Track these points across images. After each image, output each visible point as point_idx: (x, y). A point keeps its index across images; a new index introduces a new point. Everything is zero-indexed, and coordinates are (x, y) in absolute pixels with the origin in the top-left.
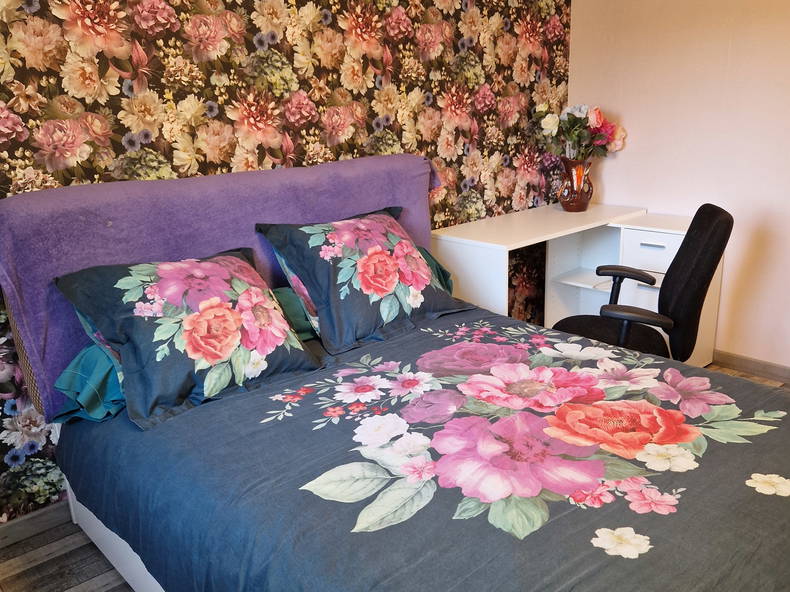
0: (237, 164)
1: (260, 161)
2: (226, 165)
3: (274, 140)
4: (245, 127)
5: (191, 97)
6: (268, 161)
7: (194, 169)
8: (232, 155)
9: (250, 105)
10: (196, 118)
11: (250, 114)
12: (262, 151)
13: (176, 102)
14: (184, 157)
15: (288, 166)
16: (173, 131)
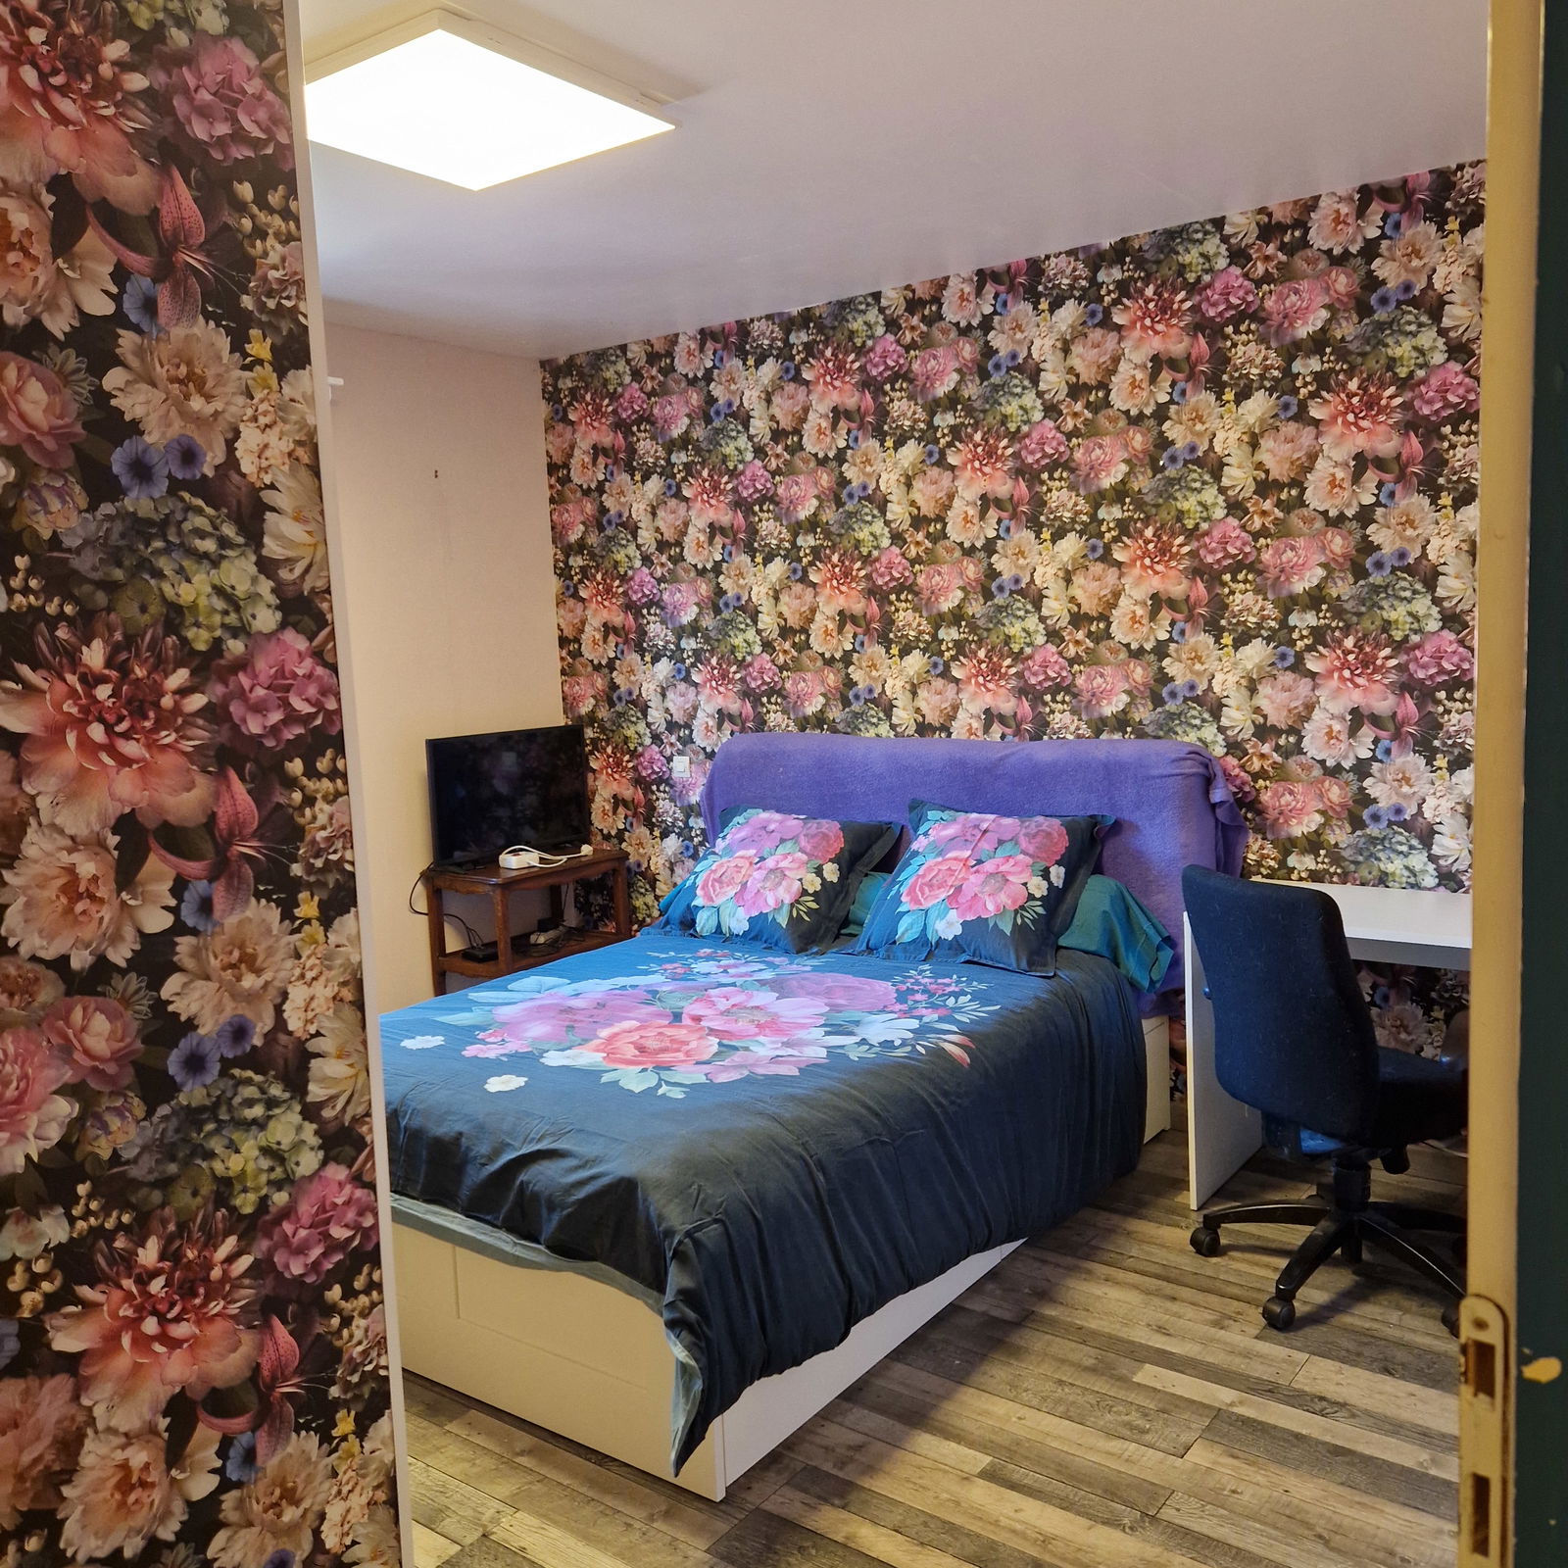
0: (959, 729)
1: (987, 729)
2: (945, 728)
3: (1007, 705)
4: (972, 688)
5: (916, 652)
6: (997, 730)
7: (911, 730)
8: (953, 718)
9: (980, 662)
10: (919, 675)
11: (980, 673)
12: (990, 717)
13: (901, 658)
14: (903, 716)
15: (1022, 738)
16: (895, 688)
